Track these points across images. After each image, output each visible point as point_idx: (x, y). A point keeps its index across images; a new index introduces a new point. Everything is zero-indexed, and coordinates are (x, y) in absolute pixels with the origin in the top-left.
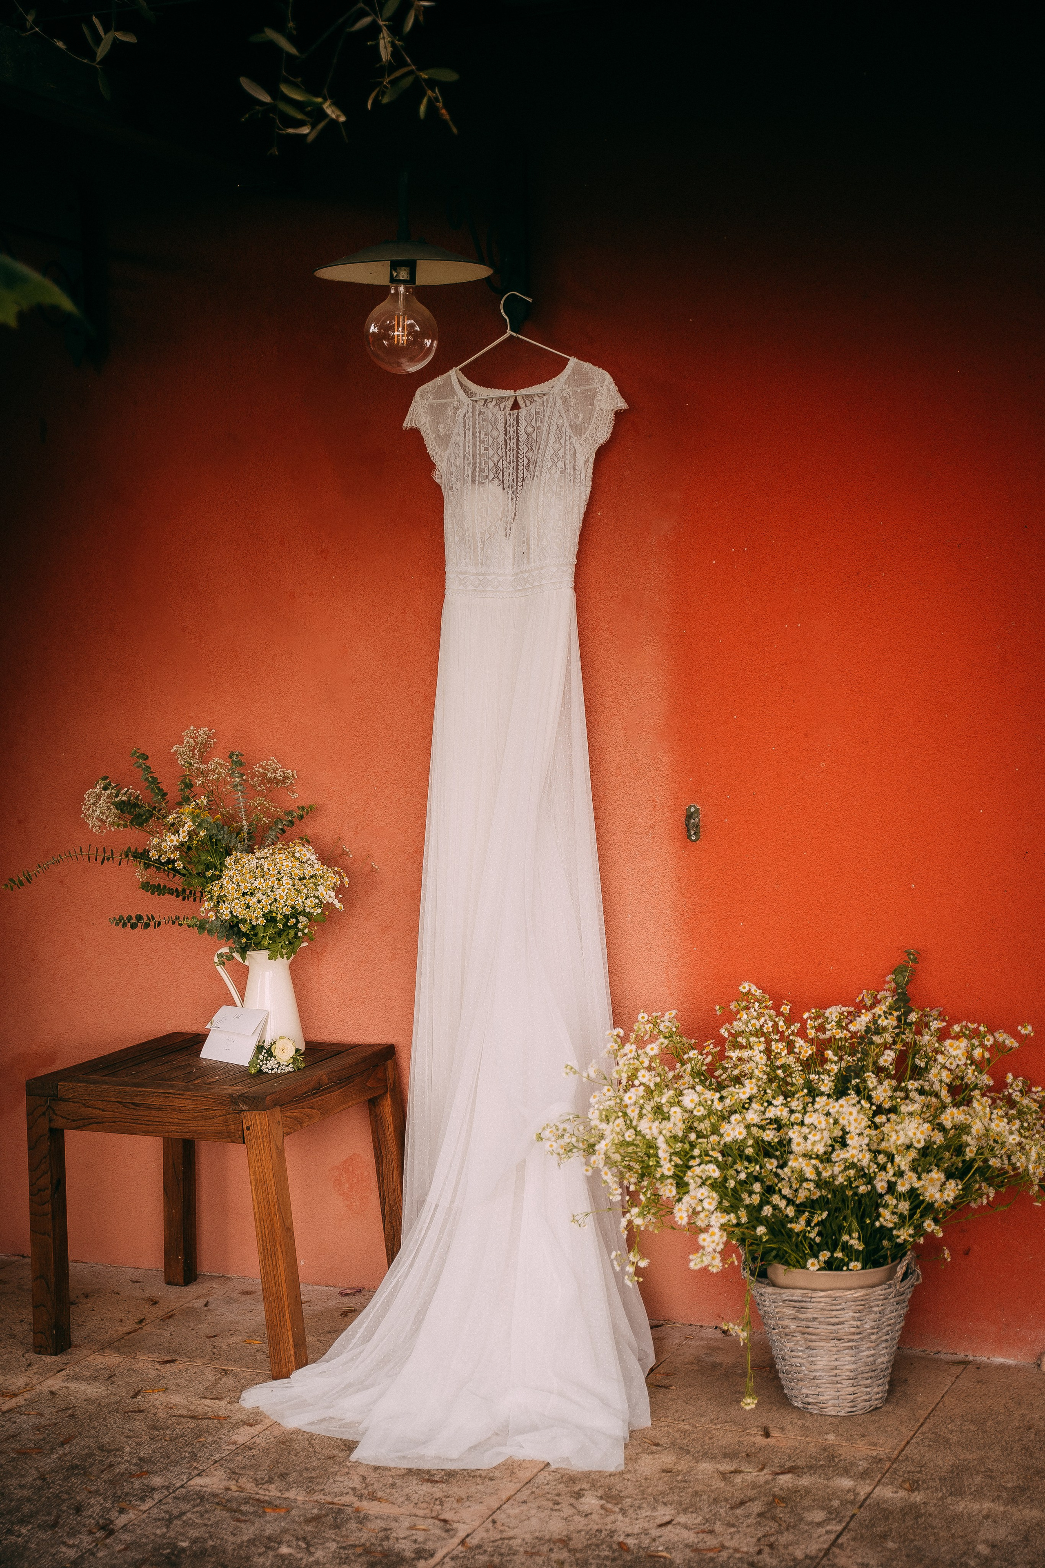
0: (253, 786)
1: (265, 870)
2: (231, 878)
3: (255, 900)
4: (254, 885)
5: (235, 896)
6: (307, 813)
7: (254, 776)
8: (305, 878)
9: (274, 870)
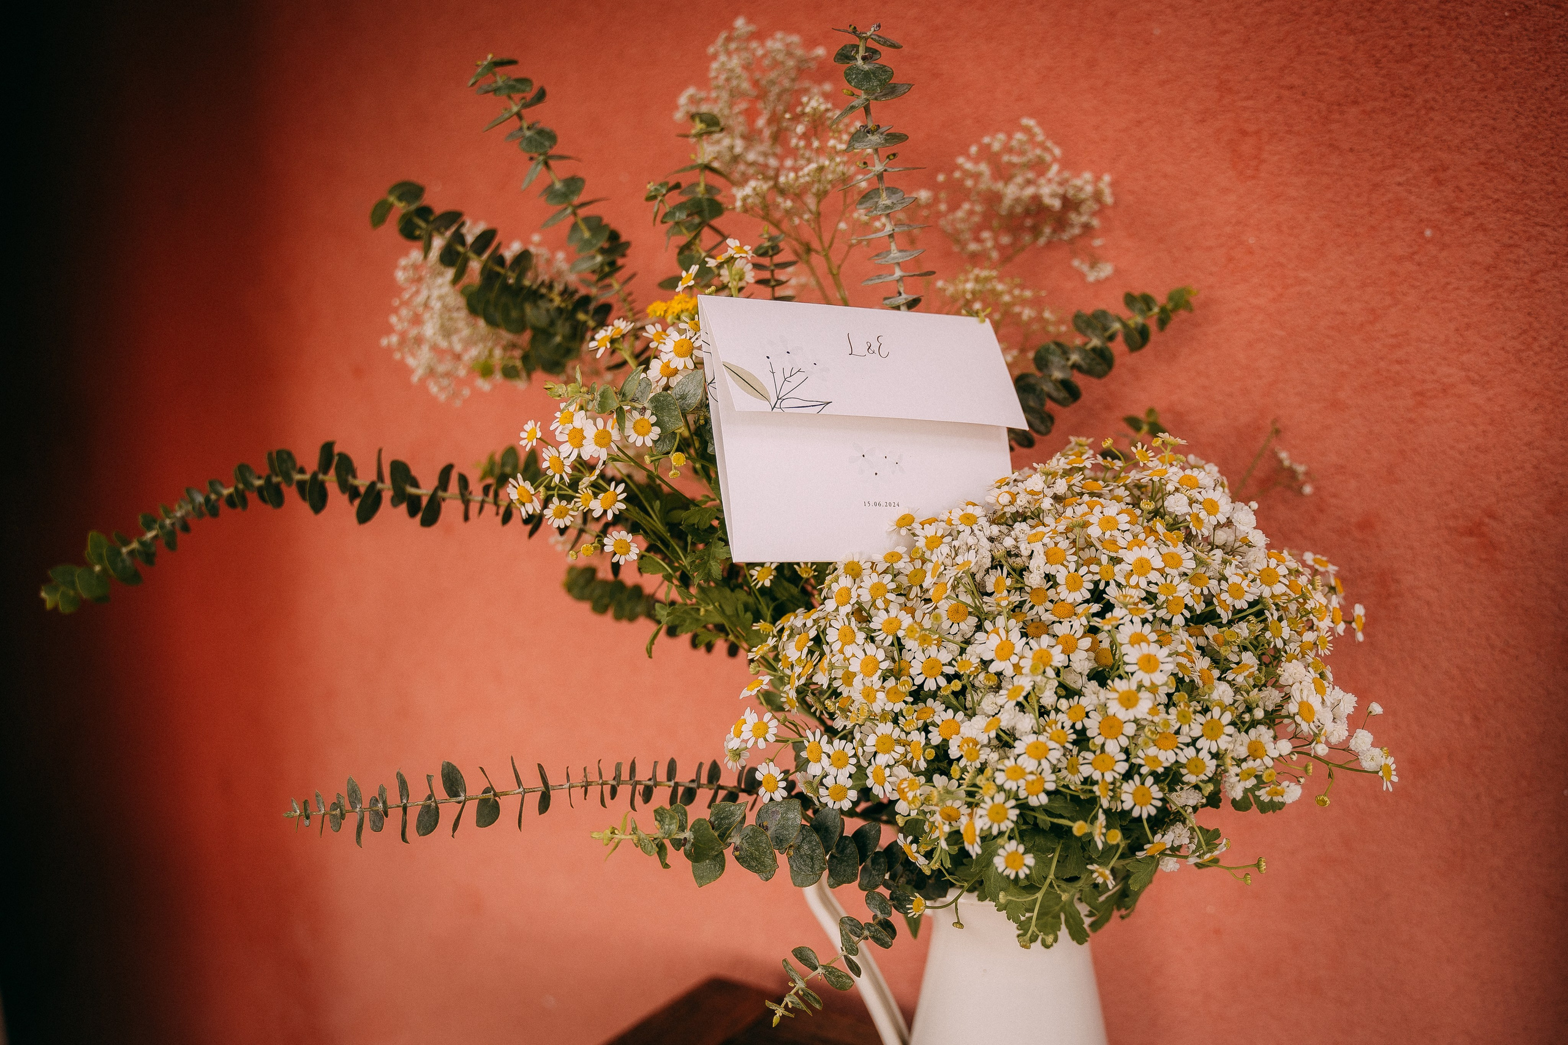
0: (955, 237)
1: (1034, 579)
2: (861, 614)
3: (976, 729)
4: (973, 654)
5: (882, 701)
6: (1163, 322)
7: (957, 193)
8: (1210, 617)
9: (1074, 584)
